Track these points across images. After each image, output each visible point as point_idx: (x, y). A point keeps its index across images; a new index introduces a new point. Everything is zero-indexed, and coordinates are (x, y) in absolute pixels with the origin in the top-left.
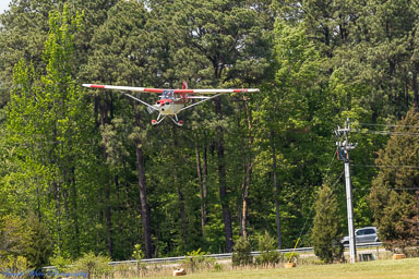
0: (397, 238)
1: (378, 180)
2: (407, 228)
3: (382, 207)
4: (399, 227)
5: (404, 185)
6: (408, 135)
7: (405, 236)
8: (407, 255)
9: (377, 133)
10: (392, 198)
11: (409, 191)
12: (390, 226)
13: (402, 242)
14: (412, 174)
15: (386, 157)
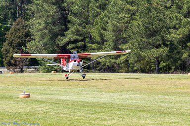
0: (12, 66)
1: (6, 44)
2: (15, 62)
3: (7, 54)
4: (13, 62)
5: (16, 46)
6: (18, 27)
7: (15, 65)
8: (15, 72)
9: (5, 26)
10: (11, 51)
11: (17, 48)
12: (9, 61)
13: (14, 67)
14: (19, 42)
15: (9, 35)
